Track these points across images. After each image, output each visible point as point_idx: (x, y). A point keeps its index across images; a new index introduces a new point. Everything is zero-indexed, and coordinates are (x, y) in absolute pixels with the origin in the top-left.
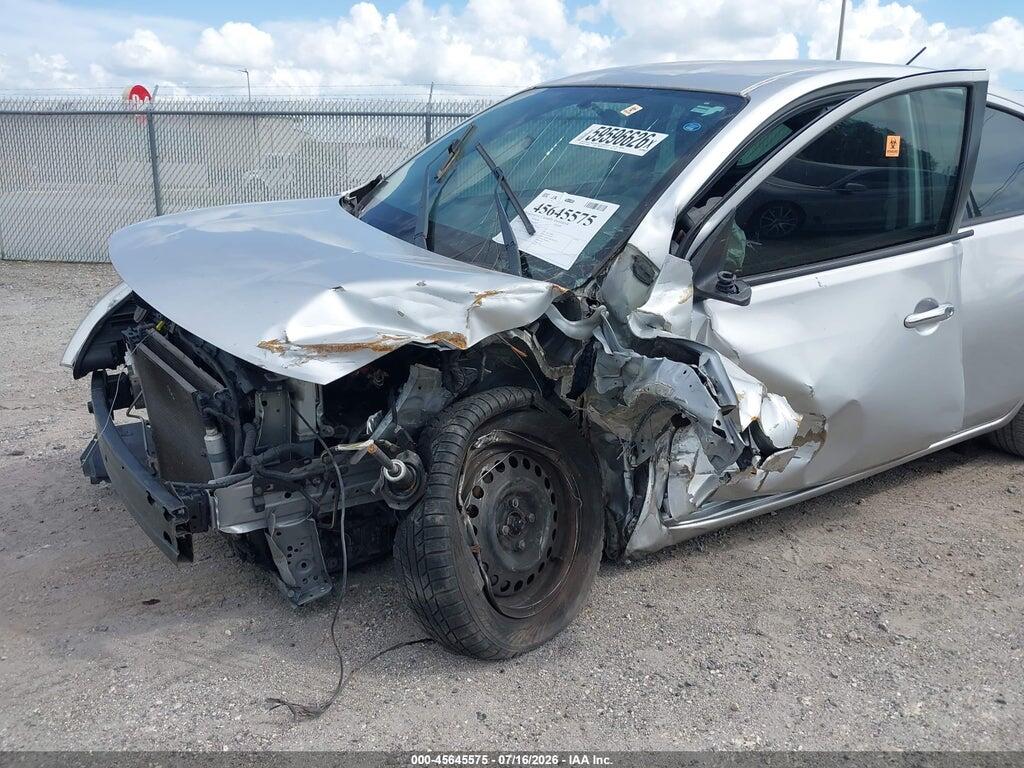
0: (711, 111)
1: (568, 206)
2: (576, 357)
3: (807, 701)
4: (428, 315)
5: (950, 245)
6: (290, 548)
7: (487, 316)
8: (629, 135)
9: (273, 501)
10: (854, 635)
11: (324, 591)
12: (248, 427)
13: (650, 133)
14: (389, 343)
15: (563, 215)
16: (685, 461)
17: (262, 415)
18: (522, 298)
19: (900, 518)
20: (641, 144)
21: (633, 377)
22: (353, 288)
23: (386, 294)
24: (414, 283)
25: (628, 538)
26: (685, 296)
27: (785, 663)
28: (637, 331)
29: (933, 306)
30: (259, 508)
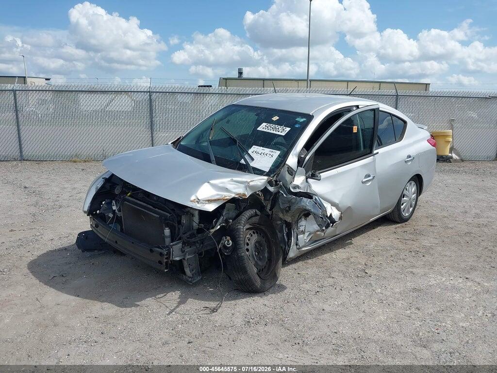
0: (302, 120)
1: (263, 152)
2: (271, 198)
3: (351, 292)
4: (235, 189)
5: (372, 157)
6: (189, 265)
7: (251, 187)
8: (277, 128)
9: (187, 249)
10: (359, 275)
11: (199, 278)
12: (180, 226)
13: (284, 127)
14: (227, 198)
15: (262, 154)
16: (302, 228)
17: (184, 222)
18: (260, 181)
19: (365, 243)
20: (283, 131)
21: (293, 203)
22: (212, 182)
23: (222, 183)
24: (229, 179)
25: (287, 254)
26: (303, 179)
27: (342, 284)
28: (292, 190)
29: (369, 176)
30: (183, 252)
